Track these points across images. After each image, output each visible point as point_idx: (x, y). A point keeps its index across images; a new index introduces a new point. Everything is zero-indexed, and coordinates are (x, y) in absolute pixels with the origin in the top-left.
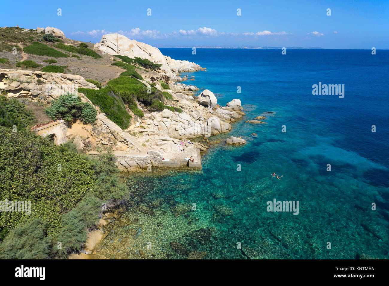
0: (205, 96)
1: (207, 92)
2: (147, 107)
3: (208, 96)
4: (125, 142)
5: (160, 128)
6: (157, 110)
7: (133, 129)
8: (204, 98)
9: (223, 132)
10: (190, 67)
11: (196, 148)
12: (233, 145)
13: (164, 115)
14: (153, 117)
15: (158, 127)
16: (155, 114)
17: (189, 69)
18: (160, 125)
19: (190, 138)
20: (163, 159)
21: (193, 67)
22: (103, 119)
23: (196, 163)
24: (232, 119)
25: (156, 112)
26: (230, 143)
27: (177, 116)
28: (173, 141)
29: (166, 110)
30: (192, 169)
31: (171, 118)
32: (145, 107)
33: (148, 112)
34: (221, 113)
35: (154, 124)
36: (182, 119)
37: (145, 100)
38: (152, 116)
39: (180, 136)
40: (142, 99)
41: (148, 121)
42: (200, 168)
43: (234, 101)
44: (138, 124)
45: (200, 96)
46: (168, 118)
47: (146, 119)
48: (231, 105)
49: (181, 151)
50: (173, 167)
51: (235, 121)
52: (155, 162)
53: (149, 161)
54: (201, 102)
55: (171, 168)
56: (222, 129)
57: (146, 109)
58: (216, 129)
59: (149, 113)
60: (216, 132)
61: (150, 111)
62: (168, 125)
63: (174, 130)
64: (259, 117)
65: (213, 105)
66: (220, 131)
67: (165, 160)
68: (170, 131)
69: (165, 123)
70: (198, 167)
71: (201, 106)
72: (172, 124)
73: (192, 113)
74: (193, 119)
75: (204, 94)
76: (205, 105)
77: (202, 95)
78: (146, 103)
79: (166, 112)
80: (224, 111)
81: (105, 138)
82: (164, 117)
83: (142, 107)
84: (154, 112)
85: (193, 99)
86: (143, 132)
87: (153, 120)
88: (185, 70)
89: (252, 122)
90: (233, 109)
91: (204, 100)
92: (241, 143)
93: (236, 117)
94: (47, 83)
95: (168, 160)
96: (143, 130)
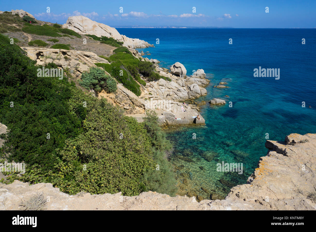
0: (177, 68)
1: (178, 64)
2: (146, 78)
3: (180, 67)
4: (142, 106)
5: (158, 94)
6: (154, 80)
7: (145, 96)
8: (176, 69)
9: (203, 95)
10: (141, 44)
11: (193, 109)
12: (217, 105)
13: (160, 84)
14: (151, 86)
15: (156, 93)
16: (153, 83)
17: (141, 46)
18: (158, 92)
19: (181, 101)
20: (176, 119)
21: (144, 44)
22: (122, 89)
23: (201, 120)
24: (203, 85)
25: (154, 81)
26: (214, 103)
27: (169, 84)
28: (177, 104)
29: (161, 80)
30: (198, 125)
31: (165, 86)
32: (144, 78)
33: (147, 81)
34: (193, 80)
35: (154, 91)
36: (172, 86)
37: (145, 72)
38: (151, 84)
39: (173, 100)
40: (143, 71)
41: (150, 89)
42: (204, 124)
43: (199, 71)
44: (146, 92)
45: (172, 68)
46: (162, 86)
47: (148, 88)
48: (199, 74)
49: (184, 111)
50: (184, 124)
51: (206, 87)
52: (169, 121)
53: (165, 121)
54: (174, 72)
55: (182, 125)
56: (202, 93)
57: (145, 79)
58: (197, 93)
59: (149, 82)
60: (198, 96)
61: (149, 81)
62: (163, 92)
63: (168, 95)
64: (223, 83)
65: (184, 75)
66: (201, 94)
67: (177, 119)
68: (164, 96)
69: (161, 90)
70: (203, 123)
71: (174, 75)
72: (166, 91)
73: (178, 81)
74: (180, 86)
75: (176, 66)
76: (177, 75)
77: (174, 66)
78: (145, 75)
79: (162, 81)
80: (196, 79)
81: (126, 104)
82: (160, 85)
83: (142, 78)
84: (152, 81)
85: (163, 70)
86: (151, 98)
87: (152, 88)
88: (138, 47)
89: (219, 87)
90: (200, 77)
91: (176, 70)
92: (223, 104)
93: (206, 84)
94: (72, 59)
95: (180, 119)
96: (151, 96)
